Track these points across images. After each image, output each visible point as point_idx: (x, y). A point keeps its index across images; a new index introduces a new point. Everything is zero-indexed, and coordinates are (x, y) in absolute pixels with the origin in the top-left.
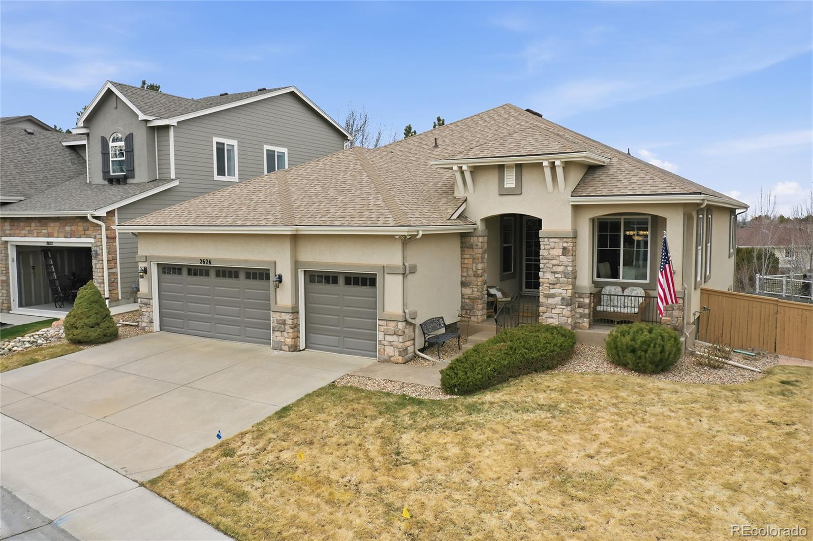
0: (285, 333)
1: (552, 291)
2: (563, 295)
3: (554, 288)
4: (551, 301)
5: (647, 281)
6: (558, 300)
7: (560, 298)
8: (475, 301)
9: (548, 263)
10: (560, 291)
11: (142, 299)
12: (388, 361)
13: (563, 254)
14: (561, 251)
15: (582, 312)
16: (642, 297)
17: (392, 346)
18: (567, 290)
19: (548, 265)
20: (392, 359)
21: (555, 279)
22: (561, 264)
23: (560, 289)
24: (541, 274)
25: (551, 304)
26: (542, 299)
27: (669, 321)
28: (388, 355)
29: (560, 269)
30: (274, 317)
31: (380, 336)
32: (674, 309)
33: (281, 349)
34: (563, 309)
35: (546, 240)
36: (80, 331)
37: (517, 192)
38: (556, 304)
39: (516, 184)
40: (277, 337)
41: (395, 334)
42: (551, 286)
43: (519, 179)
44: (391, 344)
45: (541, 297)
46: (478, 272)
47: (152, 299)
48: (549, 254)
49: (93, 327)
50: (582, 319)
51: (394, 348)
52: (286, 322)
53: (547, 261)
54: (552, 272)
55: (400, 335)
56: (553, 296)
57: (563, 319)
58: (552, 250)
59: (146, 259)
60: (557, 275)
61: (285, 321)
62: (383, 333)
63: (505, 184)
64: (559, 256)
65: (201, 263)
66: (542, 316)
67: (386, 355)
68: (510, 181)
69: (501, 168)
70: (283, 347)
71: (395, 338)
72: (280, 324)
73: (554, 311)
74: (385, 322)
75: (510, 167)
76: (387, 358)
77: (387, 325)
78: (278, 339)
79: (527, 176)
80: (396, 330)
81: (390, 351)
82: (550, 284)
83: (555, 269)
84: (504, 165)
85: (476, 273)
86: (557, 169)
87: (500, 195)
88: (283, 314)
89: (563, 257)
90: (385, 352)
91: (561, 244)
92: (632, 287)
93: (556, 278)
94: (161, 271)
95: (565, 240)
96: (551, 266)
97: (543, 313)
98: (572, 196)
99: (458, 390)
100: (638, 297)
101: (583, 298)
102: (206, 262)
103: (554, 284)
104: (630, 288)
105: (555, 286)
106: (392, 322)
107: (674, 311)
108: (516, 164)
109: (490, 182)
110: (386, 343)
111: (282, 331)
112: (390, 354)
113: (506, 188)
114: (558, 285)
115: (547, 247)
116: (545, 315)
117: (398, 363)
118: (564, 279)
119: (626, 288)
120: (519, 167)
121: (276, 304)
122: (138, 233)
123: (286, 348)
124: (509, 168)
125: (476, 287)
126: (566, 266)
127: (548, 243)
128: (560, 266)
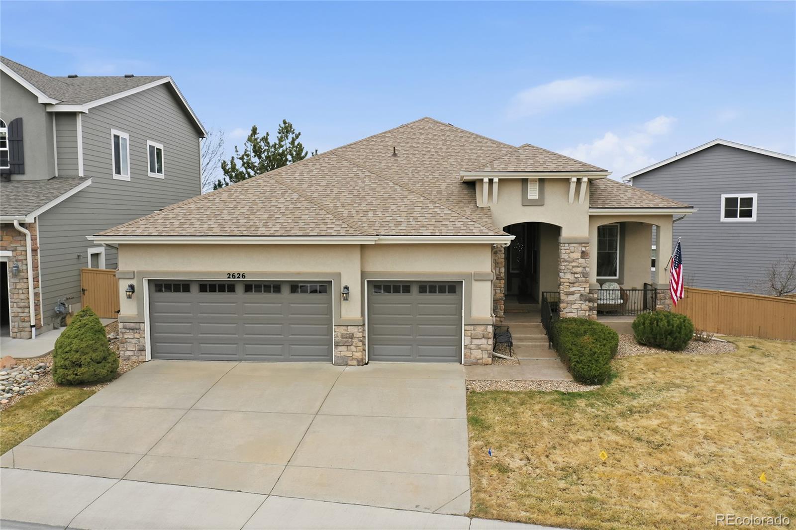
0: (352, 347)
1: (572, 289)
2: (581, 292)
3: (573, 287)
4: (571, 298)
5: (617, 277)
6: (577, 296)
7: (579, 295)
8: (498, 301)
9: (568, 265)
10: (579, 289)
11: (125, 324)
12: (475, 363)
13: (582, 257)
14: (579, 254)
15: (592, 305)
16: (618, 290)
17: (480, 349)
18: (585, 288)
19: (568, 267)
20: (480, 361)
21: (574, 279)
22: (579, 266)
23: (578, 287)
24: (562, 275)
25: (571, 301)
26: (563, 297)
27: (662, 308)
28: (476, 358)
29: (579, 270)
30: (337, 333)
31: (465, 341)
32: (666, 299)
33: (347, 365)
34: (581, 304)
35: (566, 245)
36: (87, 369)
37: (539, 203)
38: (576, 300)
39: (539, 196)
40: (340, 352)
41: (483, 337)
42: (571, 285)
43: (541, 192)
44: (478, 347)
45: (562, 295)
46: (501, 276)
47: (144, 323)
48: (569, 257)
49: (101, 363)
50: (591, 311)
51: (482, 351)
52: (355, 336)
53: (567, 263)
54: (572, 273)
55: (489, 338)
56: (573, 293)
57: (581, 313)
58: (571, 254)
59: (132, 274)
60: (576, 276)
61: (353, 334)
62: (470, 337)
63: (529, 196)
64: (578, 259)
65: (229, 278)
66: (562, 311)
67: (472, 358)
68: (533, 193)
69: (525, 181)
70: (350, 362)
71: (484, 341)
72: (346, 338)
73: (573, 306)
74: (473, 327)
75: (534, 181)
76: (475, 361)
77: (474, 330)
78: (343, 354)
79: (549, 189)
80: (486, 333)
81: (477, 354)
82: (570, 283)
83: (574, 270)
84: (528, 179)
85: (499, 276)
86: (582, 184)
87: (523, 205)
88: (349, 327)
89: (582, 259)
90: (472, 356)
91: (580, 249)
92: (609, 283)
93: (575, 277)
94: (153, 288)
95: (583, 245)
96: (571, 267)
97: (564, 308)
98: (590, 208)
99: (598, 380)
100: (615, 290)
101: (593, 294)
102: (237, 276)
103: (573, 283)
104: (607, 284)
105: (575, 285)
106: (480, 326)
107: (666, 300)
108: (539, 179)
109: (514, 194)
110: (473, 347)
111: (348, 346)
112: (478, 357)
113: (530, 199)
114: (577, 283)
115: (568, 251)
116: (565, 311)
117: (487, 365)
118: (583, 278)
119: (603, 284)
120: (542, 181)
121: (341, 317)
122: (119, 244)
123: (355, 362)
124: (532, 182)
125: (499, 289)
126: (584, 267)
127: (568, 248)
128: (579, 267)
